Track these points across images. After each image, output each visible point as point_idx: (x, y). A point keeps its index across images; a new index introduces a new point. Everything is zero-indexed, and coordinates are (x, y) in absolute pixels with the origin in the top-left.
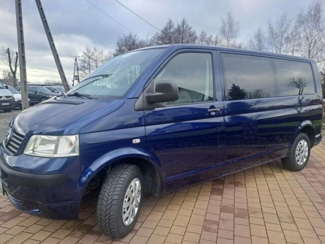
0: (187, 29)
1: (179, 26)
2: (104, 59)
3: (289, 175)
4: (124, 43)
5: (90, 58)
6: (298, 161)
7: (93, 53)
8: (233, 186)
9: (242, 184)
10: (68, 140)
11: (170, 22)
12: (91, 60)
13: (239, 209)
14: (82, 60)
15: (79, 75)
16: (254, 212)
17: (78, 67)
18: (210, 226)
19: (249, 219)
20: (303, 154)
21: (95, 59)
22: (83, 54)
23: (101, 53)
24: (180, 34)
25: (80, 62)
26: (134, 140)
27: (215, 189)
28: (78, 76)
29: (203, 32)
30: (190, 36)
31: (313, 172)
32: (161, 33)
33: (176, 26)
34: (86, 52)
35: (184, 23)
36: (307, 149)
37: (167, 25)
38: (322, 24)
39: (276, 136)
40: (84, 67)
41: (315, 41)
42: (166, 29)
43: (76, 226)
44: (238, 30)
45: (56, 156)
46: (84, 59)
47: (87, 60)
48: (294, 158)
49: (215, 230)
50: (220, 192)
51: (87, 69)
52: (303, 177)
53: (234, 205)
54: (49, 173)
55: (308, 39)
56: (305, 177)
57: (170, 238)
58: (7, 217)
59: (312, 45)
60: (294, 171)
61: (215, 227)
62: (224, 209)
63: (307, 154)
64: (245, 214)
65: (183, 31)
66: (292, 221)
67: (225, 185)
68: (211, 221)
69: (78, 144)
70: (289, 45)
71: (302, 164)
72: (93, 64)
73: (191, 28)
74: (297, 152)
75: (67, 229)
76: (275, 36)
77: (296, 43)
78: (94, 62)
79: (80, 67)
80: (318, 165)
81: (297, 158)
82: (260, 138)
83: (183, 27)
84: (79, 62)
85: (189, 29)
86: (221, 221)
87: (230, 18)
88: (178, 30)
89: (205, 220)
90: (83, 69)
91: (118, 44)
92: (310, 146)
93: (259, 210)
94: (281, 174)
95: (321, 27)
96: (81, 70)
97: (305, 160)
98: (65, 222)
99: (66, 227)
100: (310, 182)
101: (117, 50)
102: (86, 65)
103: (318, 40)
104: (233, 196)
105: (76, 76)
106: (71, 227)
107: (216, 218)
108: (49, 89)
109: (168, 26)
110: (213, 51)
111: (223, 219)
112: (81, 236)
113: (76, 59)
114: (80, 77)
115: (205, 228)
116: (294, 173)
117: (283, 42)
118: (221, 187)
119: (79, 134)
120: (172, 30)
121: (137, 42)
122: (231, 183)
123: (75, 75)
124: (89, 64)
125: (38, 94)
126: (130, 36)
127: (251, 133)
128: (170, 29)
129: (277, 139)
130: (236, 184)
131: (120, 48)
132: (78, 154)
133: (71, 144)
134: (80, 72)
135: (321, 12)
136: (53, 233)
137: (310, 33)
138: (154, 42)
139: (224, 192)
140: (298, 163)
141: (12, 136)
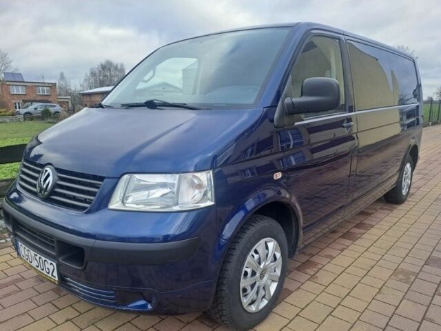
119: (213, 168)
132: (213, 203)
133: (200, 186)
141: (57, 178)
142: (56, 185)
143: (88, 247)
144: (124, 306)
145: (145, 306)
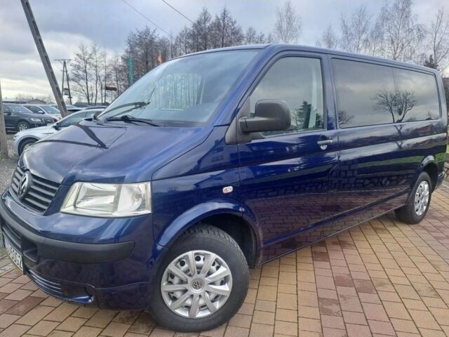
0: (230, 24)
1: (218, 19)
2: (107, 64)
3: (406, 229)
4: (137, 42)
5: (86, 62)
6: (417, 210)
7: (91, 55)
8: (339, 247)
9: (350, 245)
10: (131, 189)
11: (205, 13)
12: (88, 66)
13: (360, 281)
14: (75, 66)
15: (70, 88)
16: (382, 284)
17: (67, 76)
18: (330, 307)
19: (377, 293)
20: (423, 201)
21: (95, 64)
22: (76, 56)
23: (104, 55)
24: (219, 30)
25: (72, 68)
26: (224, 189)
27: (315, 252)
28: (69, 90)
29: (250, 29)
30: (233, 33)
31: (435, 224)
32: (192, 29)
33: (213, 19)
34: (80, 52)
35: (225, 14)
36: (428, 193)
37: (201, 17)
38: (412, 22)
39: (383, 177)
40: (77, 76)
41: (403, 45)
42: (199, 22)
43: (136, 317)
44: (299, 27)
45: (116, 214)
46: (78, 64)
47: (82, 64)
48: (413, 207)
49: (338, 313)
50: (325, 257)
51: (83, 79)
52: (424, 231)
53: (350, 275)
54: (104, 242)
55: (393, 42)
56: (429, 231)
57: (280, 327)
58: (22, 308)
59: (398, 51)
60: (412, 224)
61: (335, 308)
62: (339, 281)
63: (427, 201)
64: (369, 287)
65: (224, 26)
66: (435, 295)
67: (327, 246)
68: (327, 299)
69: (149, 196)
70: (368, 50)
71: (421, 214)
72: (91, 71)
73: (235, 22)
74: (416, 199)
75: (123, 321)
76: (350, 38)
77: (377, 48)
78: (94, 68)
79: (71, 76)
80: (437, 214)
81: (416, 207)
82: (362, 181)
83: (224, 21)
84: (69, 68)
85: (233, 24)
86: (340, 299)
87: (289, 9)
88: (217, 25)
89: (319, 299)
90: (77, 79)
91: (129, 42)
92: (431, 190)
93: (387, 281)
94: (396, 229)
95: (411, 26)
96: (73, 80)
97: (425, 207)
98: (117, 312)
99: (120, 319)
100: (437, 238)
101: (127, 51)
102: (81, 73)
103: (406, 44)
104: (344, 261)
105: (66, 89)
106: (128, 319)
107: (333, 296)
108: (29, 107)
109: (203, 18)
110: (323, 56)
111: (342, 296)
112: (148, 331)
113: (65, 63)
114: (71, 91)
115: (324, 311)
116: (412, 226)
117: (360, 46)
118: (323, 250)
119: (152, 181)
120: (208, 25)
121: (156, 40)
122: (335, 243)
123: (65, 87)
124: (85, 71)
125: (12, 115)
126: (147, 32)
127: (350, 174)
128: (204, 23)
129: (383, 182)
130: (342, 244)
131: (131, 48)
132: (149, 212)
133: (138, 196)
134: (72, 84)
135: (412, 6)
136: (104, 329)
137: (396, 34)
138: (181, 42)
139: (331, 257)
140: (417, 213)
141: (31, 183)
142: (29, 189)
143: (39, 243)
144: (70, 298)
145: (87, 300)
